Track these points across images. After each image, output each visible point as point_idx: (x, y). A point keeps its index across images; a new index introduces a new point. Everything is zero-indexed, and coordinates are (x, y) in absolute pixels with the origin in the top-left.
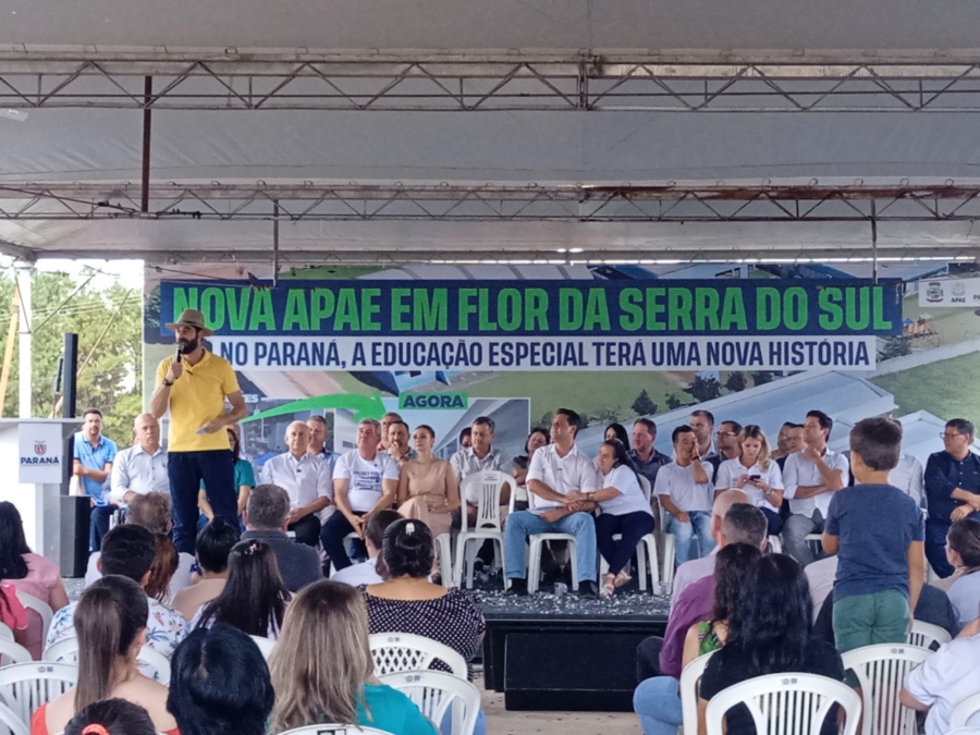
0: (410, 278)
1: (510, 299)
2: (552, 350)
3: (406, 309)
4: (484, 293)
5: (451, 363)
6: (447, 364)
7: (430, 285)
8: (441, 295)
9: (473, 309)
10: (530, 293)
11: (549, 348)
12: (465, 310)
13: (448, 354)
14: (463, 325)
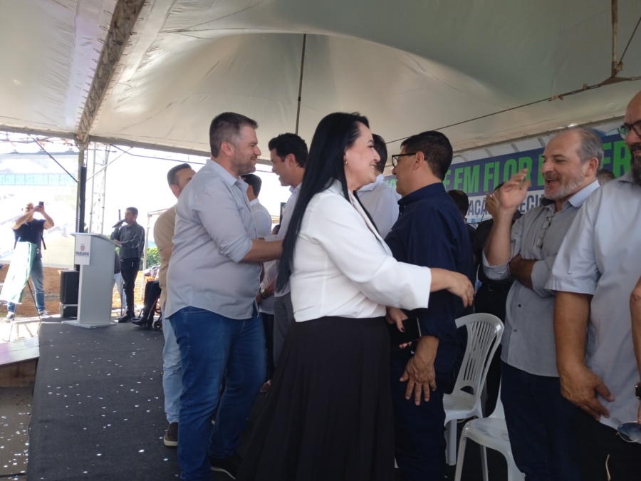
0: (462, 161)
1: (510, 167)
2: (533, 201)
3: (460, 181)
4: (497, 164)
5: (478, 214)
6: (477, 214)
7: (471, 164)
8: (477, 168)
9: (491, 176)
10: (522, 160)
11: (531, 199)
12: (487, 176)
13: (478, 207)
14: (486, 188)
